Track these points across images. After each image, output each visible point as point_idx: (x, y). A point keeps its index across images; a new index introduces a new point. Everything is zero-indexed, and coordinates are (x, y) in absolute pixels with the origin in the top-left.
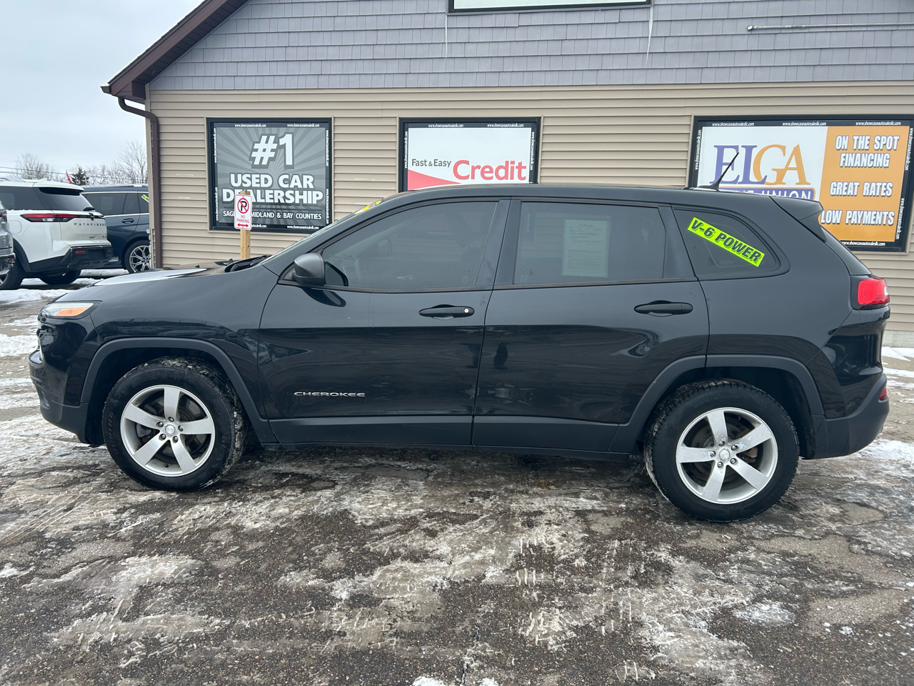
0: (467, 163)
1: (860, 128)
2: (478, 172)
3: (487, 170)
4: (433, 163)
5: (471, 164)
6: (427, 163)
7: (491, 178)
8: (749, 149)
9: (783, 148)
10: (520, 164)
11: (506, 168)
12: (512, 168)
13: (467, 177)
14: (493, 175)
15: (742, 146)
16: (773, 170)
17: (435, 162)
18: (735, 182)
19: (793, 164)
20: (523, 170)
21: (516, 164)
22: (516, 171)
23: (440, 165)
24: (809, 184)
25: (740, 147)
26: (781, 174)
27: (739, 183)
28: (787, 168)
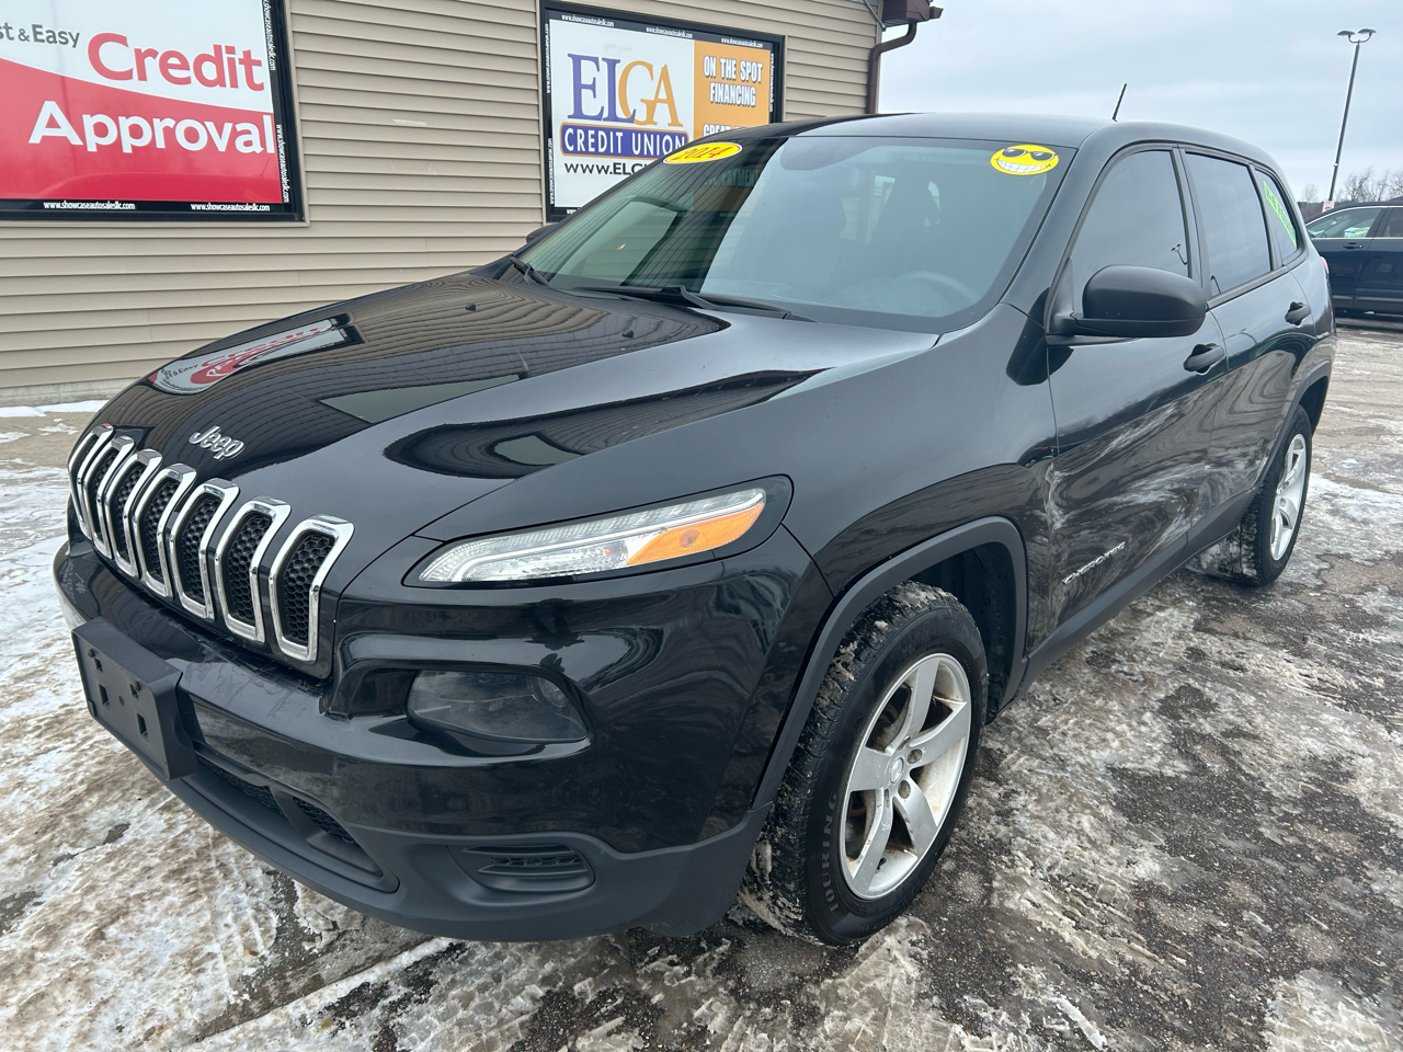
0: (122, 40)
1: (728, 46)
2: (152, 65)
3: (174, 61)
4: (29, 32)
5: (134, 44)
6: (14, 33)
7: (187, 81)
8: (612, 64)
9: (650, 67)
10: (247, 54)
11: (217, 60)
12: (232, 62)
13: (127, 75)
14: (191, 73)
15: (604, 59)
16: (642, 100)
17: (36, 33)
18: (599, 117)
19: (663, 95)
20: (255, 68)
21: (239, 55)
22: (241, 70)
23: (52, 38)
24: (682, 126)
25: (600, 60)
26: (651, 107)
27: (605, 120)
28: (657, 100)
